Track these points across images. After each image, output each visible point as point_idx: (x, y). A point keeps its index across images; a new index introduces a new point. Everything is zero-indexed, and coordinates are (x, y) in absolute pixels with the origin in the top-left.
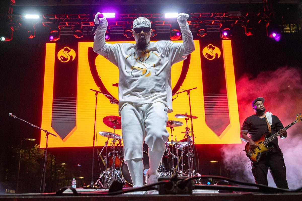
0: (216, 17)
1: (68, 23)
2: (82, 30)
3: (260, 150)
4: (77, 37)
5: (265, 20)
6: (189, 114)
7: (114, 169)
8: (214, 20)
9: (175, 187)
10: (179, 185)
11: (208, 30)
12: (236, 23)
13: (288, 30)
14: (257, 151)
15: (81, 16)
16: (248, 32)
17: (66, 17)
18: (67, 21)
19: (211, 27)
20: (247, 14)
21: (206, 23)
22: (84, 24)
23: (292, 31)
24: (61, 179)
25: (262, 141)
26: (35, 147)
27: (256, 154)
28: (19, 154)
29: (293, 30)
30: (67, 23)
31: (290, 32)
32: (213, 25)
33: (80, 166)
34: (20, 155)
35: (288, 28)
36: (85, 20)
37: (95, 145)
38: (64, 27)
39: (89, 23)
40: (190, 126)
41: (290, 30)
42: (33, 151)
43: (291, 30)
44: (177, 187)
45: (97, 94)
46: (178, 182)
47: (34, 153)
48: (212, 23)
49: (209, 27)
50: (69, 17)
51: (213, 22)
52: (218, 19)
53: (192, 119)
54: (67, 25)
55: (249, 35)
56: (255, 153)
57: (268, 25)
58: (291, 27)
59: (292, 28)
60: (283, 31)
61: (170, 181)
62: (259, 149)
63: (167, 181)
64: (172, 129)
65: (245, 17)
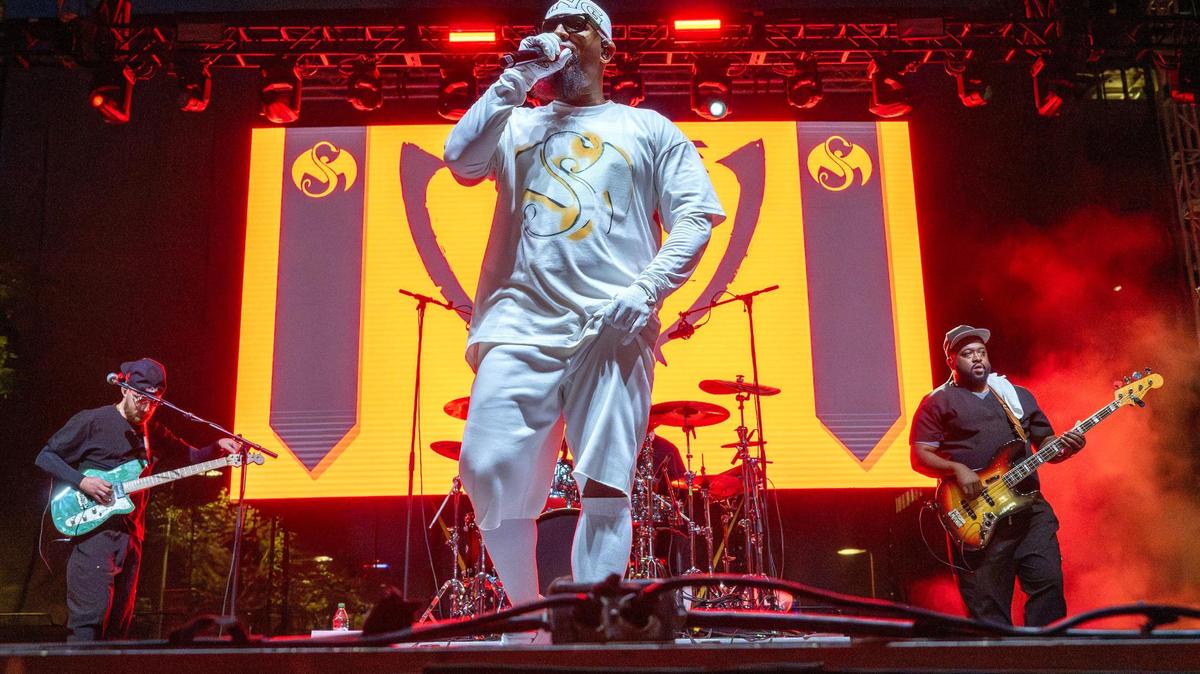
0: (858, 41)
1: (328, 57)
2: (376, 83)
3: (992, 504)
4: (360, 107)
5: (1029, 51)
6: (749, 379)
7: (481, 573)
8: (847, 49)
9: (613, 619)
10: (624, 612)
11: (829, 86)
12: (925, 60)
13: (1116, 90)
14: (983, 509)
15: (374, 34)
16: (968, 93)
17: (319, 35)
18: (324, 48)
19: (839, 76)
20: (967, 29)
21: (820, 61)
22: (388, 60)
23: (1131, 95)
24: (314, 610)
25: (998, 472)
26: (220, 499)
27: (977, 520)
28: (165, 521)
29: (1135, 91)
30: (323, 57)
31: (1122, 97)
32: (843, 65)
33: (384, 566)
34: (166, 528)
35: (1119, 84)
36: (387, 47)
37: (416, 492)
38: (313, 70)
39: (403, 57)
40: (751, 424)
41: (1125, 90)
42: (211, 513)
43: (1129, 90)
44: (621, 620)
45: (422, 307)
46: (623, 600)
47: (217, 520)
48: (839, 60)
49: (829, 74)
50: (331, 37)
51: (846, 54)
52: (865, 44)
53: (761, 397)
54: (326, 63)
55: (973, 102)
56: (974, 518)
57: (1039, 66)
58: (1128, 81)
59: (1132, 84)
60: (1099, 92)
61: (591, 596)
62: (988, 501)
63: (583, 596)
64: (691, 433)
65: (959, 39)
